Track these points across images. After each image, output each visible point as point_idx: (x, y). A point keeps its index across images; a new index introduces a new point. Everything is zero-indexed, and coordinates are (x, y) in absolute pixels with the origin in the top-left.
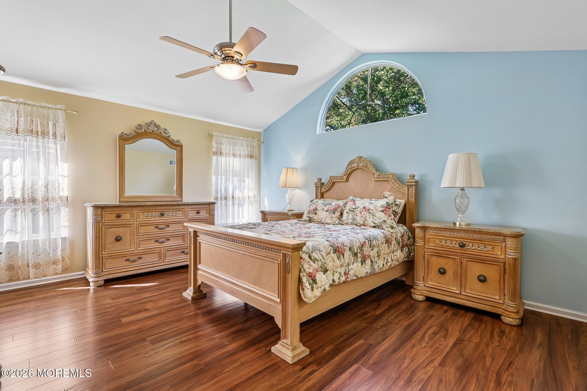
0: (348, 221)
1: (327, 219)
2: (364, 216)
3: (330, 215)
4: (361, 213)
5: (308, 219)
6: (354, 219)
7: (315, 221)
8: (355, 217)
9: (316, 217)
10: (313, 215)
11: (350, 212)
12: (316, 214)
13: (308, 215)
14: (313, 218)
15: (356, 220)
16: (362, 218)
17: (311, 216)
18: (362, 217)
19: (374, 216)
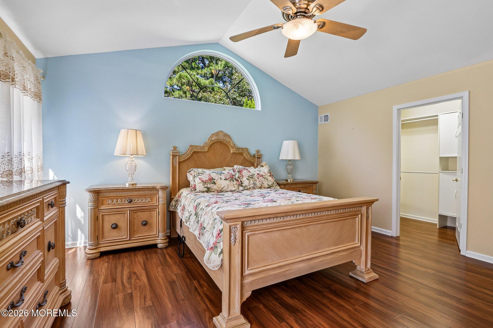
0: (251, 186)
1: (229, 187)
2: (261, 181)
3: (231, 183)
4: (258, 178)
5: (206, 189)
6: (255, 184)
7: (212, 190)
8: (255, 182)
9: (214, 187)
10: (212, 185)
11: (250, 179)
12: (214, 183)
13: (206, 186)
14: (212, 188)
15: (256, 185)
16: (260, 183)
17: (209, 186)
18: (260, 181)
19: (268, 180)
